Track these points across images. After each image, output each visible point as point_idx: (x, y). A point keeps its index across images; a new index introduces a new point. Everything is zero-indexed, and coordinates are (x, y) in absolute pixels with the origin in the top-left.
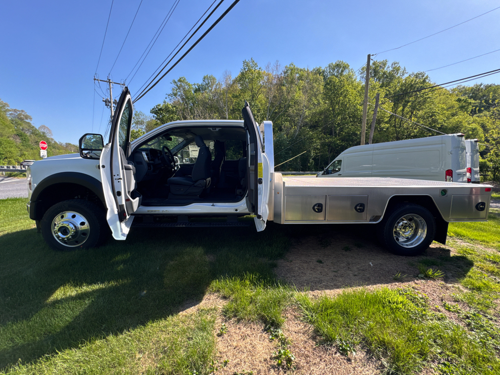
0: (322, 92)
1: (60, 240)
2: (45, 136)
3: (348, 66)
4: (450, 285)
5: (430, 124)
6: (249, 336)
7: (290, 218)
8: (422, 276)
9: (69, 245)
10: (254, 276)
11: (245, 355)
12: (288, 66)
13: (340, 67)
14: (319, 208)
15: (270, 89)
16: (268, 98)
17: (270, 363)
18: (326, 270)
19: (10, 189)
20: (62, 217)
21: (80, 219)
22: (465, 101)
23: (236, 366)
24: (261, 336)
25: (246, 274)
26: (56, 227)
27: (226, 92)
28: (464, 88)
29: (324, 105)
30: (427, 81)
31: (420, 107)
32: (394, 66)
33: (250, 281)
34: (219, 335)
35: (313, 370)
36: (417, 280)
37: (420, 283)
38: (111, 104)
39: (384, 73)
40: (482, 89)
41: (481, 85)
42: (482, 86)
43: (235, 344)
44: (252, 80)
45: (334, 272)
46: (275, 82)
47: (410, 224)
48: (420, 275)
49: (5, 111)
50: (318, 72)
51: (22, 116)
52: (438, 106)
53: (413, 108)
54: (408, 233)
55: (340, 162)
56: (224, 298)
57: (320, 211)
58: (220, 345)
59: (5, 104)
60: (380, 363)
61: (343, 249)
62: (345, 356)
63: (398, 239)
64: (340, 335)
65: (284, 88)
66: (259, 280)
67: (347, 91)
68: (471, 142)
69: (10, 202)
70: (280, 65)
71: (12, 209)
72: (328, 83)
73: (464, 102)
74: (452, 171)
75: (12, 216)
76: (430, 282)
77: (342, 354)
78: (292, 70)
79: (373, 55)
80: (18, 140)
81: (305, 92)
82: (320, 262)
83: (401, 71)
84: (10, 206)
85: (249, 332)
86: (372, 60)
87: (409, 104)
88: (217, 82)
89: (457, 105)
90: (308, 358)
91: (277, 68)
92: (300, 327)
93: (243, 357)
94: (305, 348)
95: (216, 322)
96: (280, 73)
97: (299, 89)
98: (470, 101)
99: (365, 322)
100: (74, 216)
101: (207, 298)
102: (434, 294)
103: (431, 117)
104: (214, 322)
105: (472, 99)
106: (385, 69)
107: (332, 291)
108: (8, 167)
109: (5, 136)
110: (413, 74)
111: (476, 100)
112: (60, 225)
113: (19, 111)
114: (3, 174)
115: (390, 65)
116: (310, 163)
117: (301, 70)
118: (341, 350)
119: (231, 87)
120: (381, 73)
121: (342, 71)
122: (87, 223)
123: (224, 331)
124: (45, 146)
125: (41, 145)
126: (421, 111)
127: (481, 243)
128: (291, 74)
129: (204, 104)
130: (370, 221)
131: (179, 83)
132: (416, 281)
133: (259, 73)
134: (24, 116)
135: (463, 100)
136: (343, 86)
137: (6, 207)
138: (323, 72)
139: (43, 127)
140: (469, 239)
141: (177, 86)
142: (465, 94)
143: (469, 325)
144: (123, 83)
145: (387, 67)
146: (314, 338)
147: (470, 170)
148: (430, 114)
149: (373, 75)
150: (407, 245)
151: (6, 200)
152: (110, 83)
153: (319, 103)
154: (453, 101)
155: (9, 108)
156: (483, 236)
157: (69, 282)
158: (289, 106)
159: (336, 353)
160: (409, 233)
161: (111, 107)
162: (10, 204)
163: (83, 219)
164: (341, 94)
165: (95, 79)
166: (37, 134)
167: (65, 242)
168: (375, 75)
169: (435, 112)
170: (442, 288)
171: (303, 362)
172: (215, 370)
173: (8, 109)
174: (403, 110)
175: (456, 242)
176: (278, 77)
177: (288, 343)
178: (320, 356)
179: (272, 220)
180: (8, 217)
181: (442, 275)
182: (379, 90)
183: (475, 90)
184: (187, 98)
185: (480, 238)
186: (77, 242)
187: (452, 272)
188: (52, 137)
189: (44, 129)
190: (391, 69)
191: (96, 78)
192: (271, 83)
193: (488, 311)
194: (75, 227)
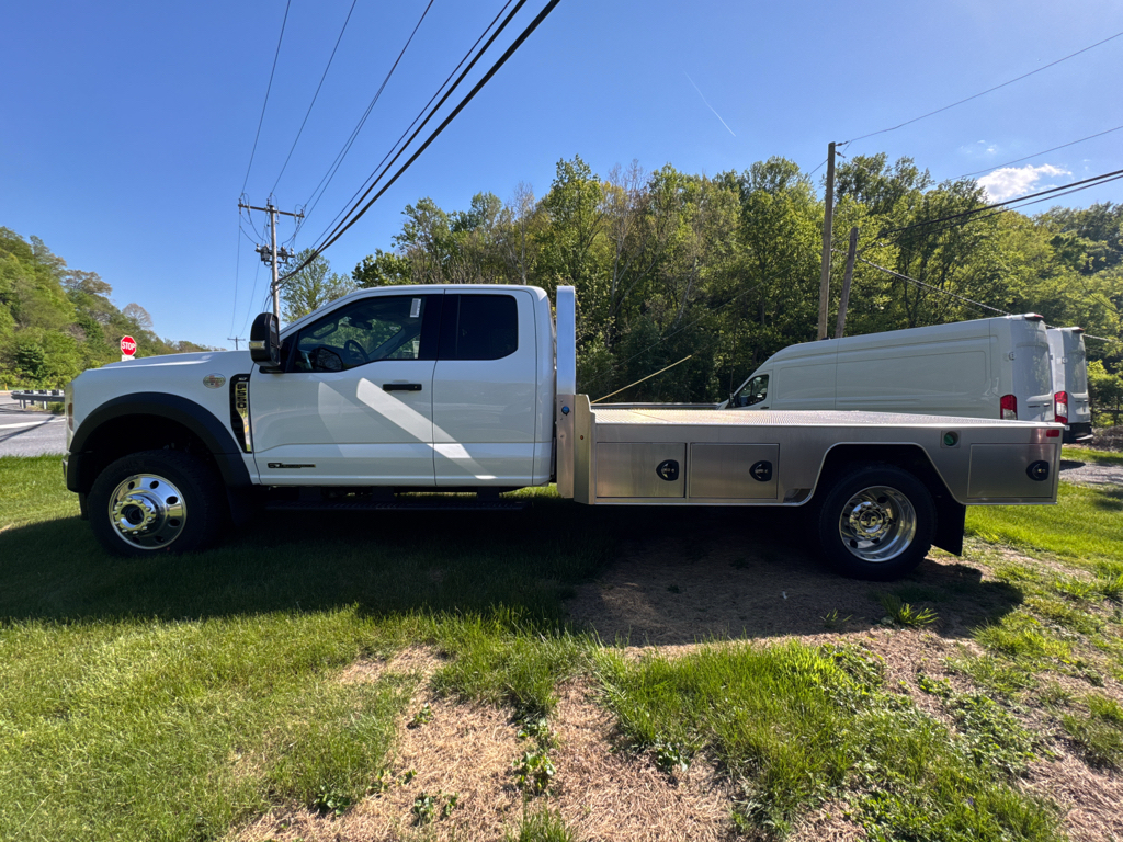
0: (736, 225)
1: (123, 533)
2: (137, 328)
3: (797, 169)
4: (951, 641)
5: (987, 295)
6: (475, 730)
7: (607, 491)
8: (890, 622)
9: (143, 545)
10: (513, 613)
11: (456, 764)
12: (660, 171)
13: (777, 171)
14: (670, 471)
15: (621, 221)
16: (614, 241)
17: (502, 782)
18: (683, 607)
19: (52, 436)
20: (131, 486)
21: (168, 489)
22: (1072, 243)
23: (428, 782)
24: (500, 731)
25: (497, 607)
26: (116, 508)
27: (523, 228)
28: (1067, 212)
29: (742, 254)
30: (980, 199)
31: (962, 257)
32: (901, 166)
33: (504, 623)
34: (411, 726)
35: (590, 797)
36: (876, 629)
37: (881, 635)
38: (273, 258)
39: (881, 183)
40: (1110, 215)
41: (1107, 206)
42: (1110, 210)
43: (440, 743)
44: (579, 202)
45: (700, 610)
46: (631, 205)
47: (878, 510)
48: (885, 619)
49: (58, 275)
50: (728, 181)
51: (91, 285)
52: (1006, 255)
53: (947, 259)
54: (874, 530)
55: (765, 378)
56: (443, 655)
57: (673, 476)
58: (409, 744)
59: (57, 259)
60: (738, 790)
61: (732, 565)
62: (666, 773)
63: (854, 544)
64: (665, 731)
65: (651, 219)
66: (523, 620)
67: (793, 223)
68: (1065, 333)
69: (47, 464)
70: (641, 170)
71: (49, 478)
72: (751, 206)
73: (1070, 245)
74: (1015, 398)
75: (49, 492)
76: (906, 634)
77: (660, 769)
78: (668, 179)
79: (840, 144)
80: (80, 335)
81: (699, 227)
82: (674, 589)
83: (918, 178)
84: (46, 471)
85: (476, 724)
86: (839, 154)
87: (937, 251)
88: (503, 208)
89: (1050, 252)
90: (587, 775)
91: (635, 176)
92: (589, 717)
93: (449, 768)
94: (587, 756)
95: (412, 700)
96: (642, 187)
97: (686, 221)
98: (1081, 242)
99: (729, 707)
100: (155, 485)
101: (406, 655)
102: (906, 658)
103: (991, 279)
104: (406, 700)
105: (1087, 238)
106: (882, 173)
107: (682, 647)
108: (54, 392)
109: (55, 326)
110: (948, 183)
111: (1096, 240)
112: (125, 503)
113: (87, 275)
114: (43, 407)
115: (893, 165)
116: (710, 384)
117: (689, 180)
118: (661, 761)
119: (534, 218)
120: (872, 183)
121: (783, 181)
122: (180, 500)
123: (423, 718)
124: (132, 346)
125: (124, 345)
126: (966, 267)
127: (1058, 557)
128: (667, 188)
129: (475, 256)
130: (787, 500)
131: (421, 212)
132: (872, 631)
133: (594, 187)
134: (95, 284)
135: (1067, 240)
136: (785, 213)
137: (38, 474)
138: (741, 183)
139: (133, 307)
140: (1033, 548)
141: (416, 217)
142: (1072, 226)
143: (960, 721)
144: (299, 212)
145: (885, 169)
146: (611, 738)
147: (1064, 397)
148: (989, 274)
149: (854, 187)
150: (874, 557)
151: (40, 459)
152: (272, 212)
153: (730, 251)
154: (1042, 243)
155: (66, 269)
156: (1068, 542)
157: (125, 615)
158: (663, 258)
159: (648, 766)
160: (876, 529)
161: (272, 264)
162: (47, 467)
163: (175, 492)
164: (780, 229)
165: (241, 206)
166: (120, 323)
167: (135, 540)
168: (859, 189)
169: (998, 269)
170: (927, 646)
171: (572, 781)
172: (382, 790)
173: (63, 271)
174: (923, 264)
175: (1001, 554)
176: (638, 196)
177: (551, 745)
178: (613, 772)
179: (572, 496)
180: (39, 494)
181: (931, 618)
182: (866, 221)
183: (1094, 217)
184: (437, 241)
185: (1059, 548)
186: (160, 540)
187: (964, 614)
188: (151, 329)
189: (135, 312)
190: (894, 172)
191: (243, 202)
192: (622, 210)
193: (1015, 694)
194: (156, 507)
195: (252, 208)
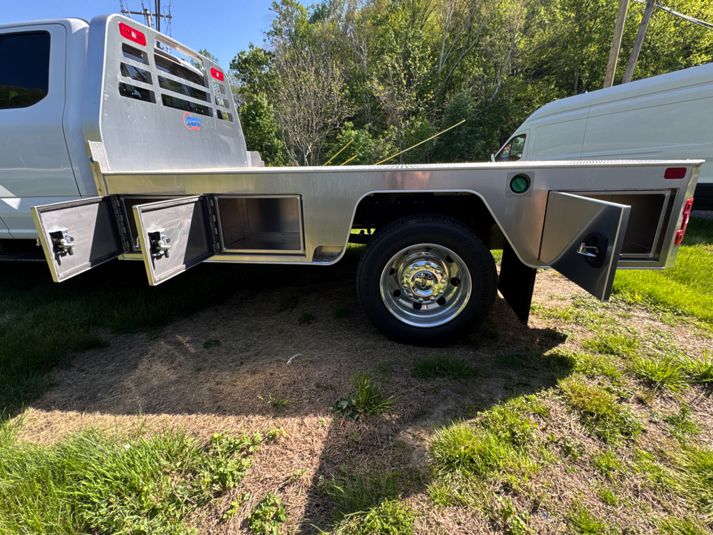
8: (345, 406)
48: (342, 403)
55: (524, 138)
130: (316, 258)
141: (281, 13)
152: (147, 15)
195: (131, 13)
